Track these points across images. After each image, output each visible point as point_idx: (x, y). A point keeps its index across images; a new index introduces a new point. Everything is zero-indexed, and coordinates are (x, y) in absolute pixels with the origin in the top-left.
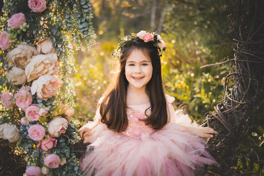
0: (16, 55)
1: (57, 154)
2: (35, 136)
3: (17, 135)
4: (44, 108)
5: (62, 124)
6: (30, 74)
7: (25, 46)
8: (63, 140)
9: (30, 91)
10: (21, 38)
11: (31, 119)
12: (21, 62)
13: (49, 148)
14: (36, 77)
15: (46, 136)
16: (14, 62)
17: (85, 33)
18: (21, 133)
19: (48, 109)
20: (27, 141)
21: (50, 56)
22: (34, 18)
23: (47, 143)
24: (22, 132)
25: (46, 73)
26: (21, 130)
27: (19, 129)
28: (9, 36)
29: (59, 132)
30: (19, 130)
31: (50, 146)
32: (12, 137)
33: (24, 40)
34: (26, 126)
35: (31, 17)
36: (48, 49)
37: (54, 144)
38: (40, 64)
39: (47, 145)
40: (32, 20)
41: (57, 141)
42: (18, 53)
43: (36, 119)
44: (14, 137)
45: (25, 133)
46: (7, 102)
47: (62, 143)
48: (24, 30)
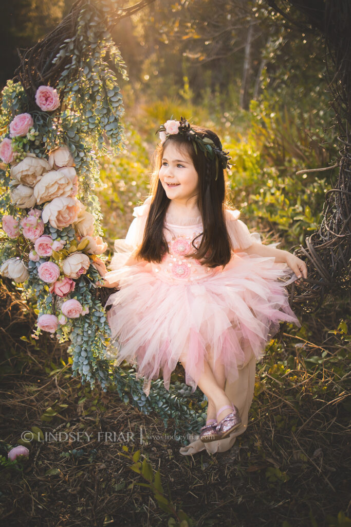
0: (22, 172)
1: (79, 300)
2: (47, 276)
3: (25, 273)
4: (59, 241)
5: (81, 263)
6: (40, 197)
7: (34, 160)
8: (83, 284)
9: (40, 217)
10: (28, 147)
11: (42, 254)
12: (29, 180)
13: (65, 293)
14: (48, 199)
15: (60, 277)
16: (19, 180)
17: (113, 136)
18: (29, 272)
19: (63, 242)
20: (38, 282)
21: (65, 171)
22: (44, 119)
23: (62, 286)
24: (32, 270)
25: (62, 195)
26: (30, 267)
27: (27, 266)
28: (13, 147)
29: (77, 273)
30: (26, 268)
31: (66, 290)
32: (20, 276)
33: (32, 150)
34: (35, 263)
35: (39, 117)
36: (64, 162)
37: (71, 288)
38: (53, 185)
39: (62, 289)
40: (42, 122)
41: (75, 283)
42: (25, 169)
43: (48, 255)
44: (21, 276)
45: (35, 272)
46: (12, 229)
47: (82, 287)
48: (33, 139)
